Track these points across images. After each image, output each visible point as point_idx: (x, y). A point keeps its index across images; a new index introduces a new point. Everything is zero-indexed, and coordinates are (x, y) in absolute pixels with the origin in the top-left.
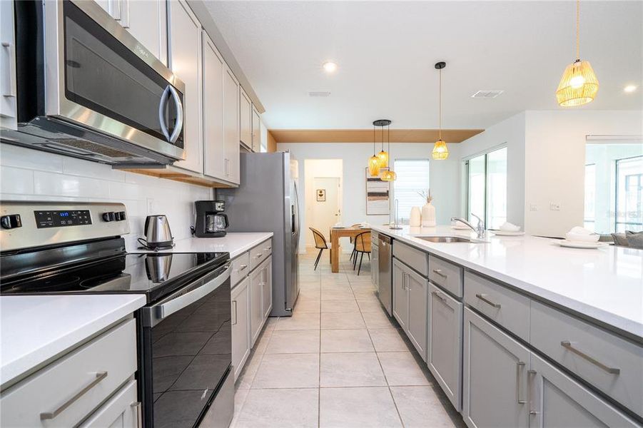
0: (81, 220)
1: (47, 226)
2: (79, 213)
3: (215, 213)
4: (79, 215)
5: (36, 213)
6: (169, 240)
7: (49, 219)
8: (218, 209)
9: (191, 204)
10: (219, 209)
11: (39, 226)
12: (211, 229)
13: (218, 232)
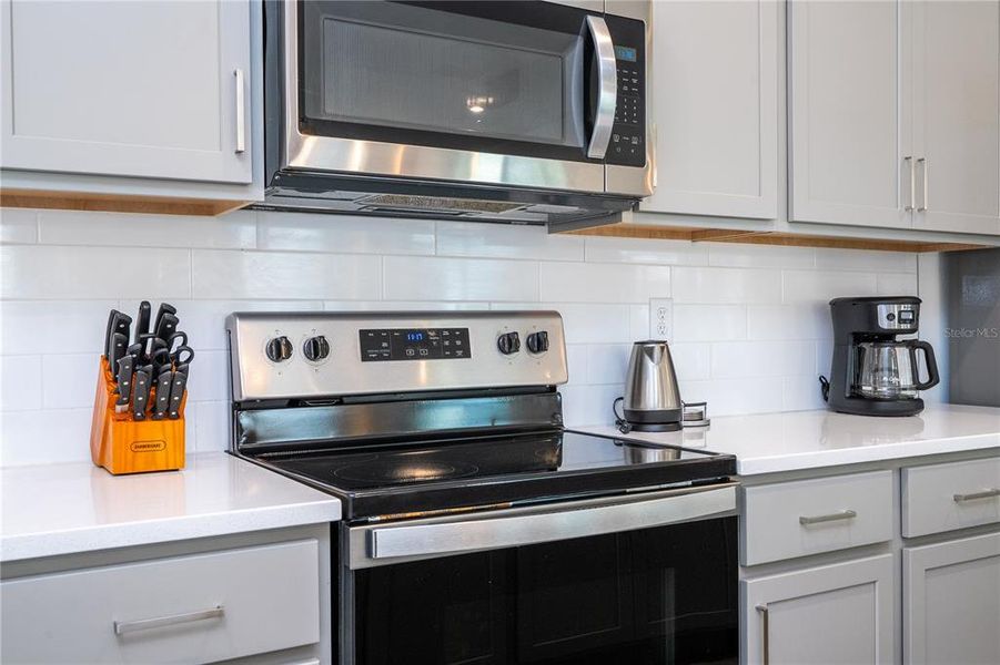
0: (446, 348)
1: (380, 358)
2: (446, 333)
3: (887, 337)
4: (446, 338)
5: (363, 333)
6: (670, 405)
7: (385, 345)
8: (884, 324)
9: (819, 308)
10: (895, 325)
11: (365, 358)
12: (867, 389)
13: (895, 398)
